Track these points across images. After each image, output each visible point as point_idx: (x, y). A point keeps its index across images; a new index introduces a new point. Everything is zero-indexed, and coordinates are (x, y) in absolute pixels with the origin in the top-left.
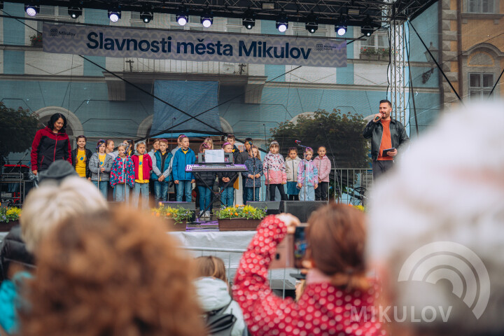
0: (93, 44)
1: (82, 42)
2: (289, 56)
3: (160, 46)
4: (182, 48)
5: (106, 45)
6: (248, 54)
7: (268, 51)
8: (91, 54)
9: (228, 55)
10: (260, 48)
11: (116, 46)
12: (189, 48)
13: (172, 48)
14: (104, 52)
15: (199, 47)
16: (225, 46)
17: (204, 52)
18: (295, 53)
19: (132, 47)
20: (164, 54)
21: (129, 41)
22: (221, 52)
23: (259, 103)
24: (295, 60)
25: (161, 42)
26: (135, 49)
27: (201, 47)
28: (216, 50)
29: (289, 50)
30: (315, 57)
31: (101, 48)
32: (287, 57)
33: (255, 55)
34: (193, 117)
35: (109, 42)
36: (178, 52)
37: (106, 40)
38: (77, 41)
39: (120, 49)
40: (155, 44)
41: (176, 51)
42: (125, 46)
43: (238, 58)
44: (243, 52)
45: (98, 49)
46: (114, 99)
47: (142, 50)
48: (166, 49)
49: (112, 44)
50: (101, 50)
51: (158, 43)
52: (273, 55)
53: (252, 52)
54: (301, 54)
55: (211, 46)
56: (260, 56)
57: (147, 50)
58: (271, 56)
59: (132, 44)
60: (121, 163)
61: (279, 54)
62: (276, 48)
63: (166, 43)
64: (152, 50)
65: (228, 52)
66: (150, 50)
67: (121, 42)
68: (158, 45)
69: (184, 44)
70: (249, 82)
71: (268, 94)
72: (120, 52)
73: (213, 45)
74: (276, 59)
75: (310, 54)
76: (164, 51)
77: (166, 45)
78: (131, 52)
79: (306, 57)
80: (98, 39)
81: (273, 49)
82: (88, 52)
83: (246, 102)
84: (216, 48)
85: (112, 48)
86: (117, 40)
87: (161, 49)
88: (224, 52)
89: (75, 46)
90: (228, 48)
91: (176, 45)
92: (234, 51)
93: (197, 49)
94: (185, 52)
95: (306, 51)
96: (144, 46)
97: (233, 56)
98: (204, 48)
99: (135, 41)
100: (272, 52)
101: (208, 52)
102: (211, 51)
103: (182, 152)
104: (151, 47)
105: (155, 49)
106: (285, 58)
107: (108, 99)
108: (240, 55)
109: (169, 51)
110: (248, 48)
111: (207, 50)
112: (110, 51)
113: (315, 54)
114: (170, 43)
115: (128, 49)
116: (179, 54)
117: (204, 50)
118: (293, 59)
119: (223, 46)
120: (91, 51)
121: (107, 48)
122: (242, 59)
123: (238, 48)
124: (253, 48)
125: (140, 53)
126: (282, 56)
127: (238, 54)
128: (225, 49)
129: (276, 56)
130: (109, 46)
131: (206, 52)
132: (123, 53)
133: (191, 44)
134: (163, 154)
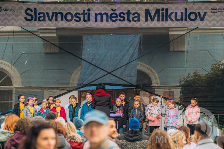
0: (29, 18)
1: (20, 17)
2: (188, 19)
3: (81, 16)
4: (99, 17)
5: (39, 18)
6: (152, 20)
7: (170, 16)
8: (28, 25)
9: (136, 21)
10: (163, 14)
11: (47, 18)
12: (105, 17)
13: (91, 17)
14: (38, 23)
15: (113, 16)
16: (134, 14)
17: (116, 20)
18: (193, 17)
19: (59, 18)
20: (85, 23)
21: (57, 14)
22: (131, 19)
24: (193, 22)
25: (82, 14)
26: (62, 20)
27: (114, 15)
29: (188, 14)
30: (210, 19)
31: (35, 20)
32: (186, 20)
33: (158, 20)
34: (109, 73)
35: (42, 15)
36: (96, 20)
37: (39, 14)
38: (17, 16)
39: (50, 20)
40: (78, 15)
41: (94, 20)
42: (54, 18)
43: (144, 23)
44: (149, 18)
45: (33, 22)
46: (49, 51)
47: (67, 20)
48: (86, 19)
49: (44, 17)
50: (36, 22)
51: (79, 14)
52: (174, 19)
53: (156, 18)
54: (198, 17)
55: (122, 15)
56: (163, 20)
57: (71, 20)
58: (172, 20)
59: (59, 16)
61: (179, 18)
62: (176, 13)
63: (86, 14)
64: (76, 20)
65: (136, 19)
66: (73, 20)
67: (50, 15)
68: (80, 16)
69: (100, 14)
70: (170, 33)
72: (50, 22)
73: (124, 14)
74: (176, 22)
75: (206, 17)
76: (85, 20)
77: (86, 15)
78: (59, 23)
79: (202, 19)
80: (33, 13)
81: (174, 14)
82: (25, 24)
83: (171, 50)
84: (126, 16)
85: (44, 20)
86: (47, 13)
87: (82, 19)
88: (133, 18)
89: (15, 20)
90: (136, 15)
91: (94, 15)
92: (141, 17)
93: (111, 17)
94: (102, 20)
95: (202, 14)
96: (69, 17)
97: (141, 22)
98: (117, 16)
99: (61, 14)
100: (173, 17)
101: (120, 20)
102: (122, 19)
103: (87, 104)
104: (75, 18)
105: (78, 19)
106: (184, 22)
108: (147, 20)
109: (89, 20)
110: (152, 15)
111: (119, 18)
112: (42, 22)
113: (210, 16)
114: (89, 14)
115: (56, 20)
116: (97, 23)
117: (117, 18)
118: (191, 22)
119: (132, 14)
120: (27, 23)
121: (40, 20)
122: (148, 24)
123: (144, 15)
124: (157, 15)
125: (66, 23)
126: (182, 20)
127: (144, 20)
128: (133, 16)
129: (177, 20)
130: (42, 19)
131: (118, 20)
132: (52, 23)
133: (106, 14)
134: (74, 107)
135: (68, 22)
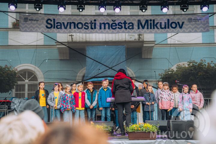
0: (49, 26)
1: (43, 25)
2: (170, 27)
3: (89, 25)
4: (103, 26)
5: (57, 26)
6: (143, 28)
7: (156, 25)
8: (48, 32)
9: (131, 29)
10: (151, 23)
11: (63, 27)
12: (107, 26)
13: (96, 26)
14: (56, 30)
15: (113, 25)
16: (129, 24)
17: (116, 28)
18: (174, 25)
19: (72, 27)
20: (92, 30)
21: (70, 23)
22: (127, 27)
23: (151, 58)
24: (174, 29)
25: (90, 23)
26: (75, 28)
27: (114, 25)
29: (170, 23)
30: (187, 27)
31: (54, 28)
32: (168, 28)
33: (148, 28)
34: (110, 68)
35: (59, 24)
36: (101, 28)
37: (57, 23)
38: (40, 25)
39: (66, 28)
40: (87, 24)
41: (99, 28)
42: (69, 26)
43: (137, 31)
44: (140, 26)
45: (52, 29)
46: (62, 58)
47: (79, 28)
48: (93, 27)
49: (61, 25)
51: (88, 24)
53: (146, 26)
54: (178, 26)
55: (120, 24)
56: (151, 28)
57: (81, 28)
58: (158, 28)
59: (72, 25)
60: (68, 97)
61: (163, 26)
62: (161, 23)
63: (93, 23)
64: (85, 28)
65: (131, 27)
66: (83, 28)
67: (66, 24)
68: (88, 25)
69: (104, 23)
70: (145, 45)
71: (156, 52)
72: (65, 30)
73: (122, 23)
74: (161, 30)
75: (184, 25)
76: (92, 28)
77: (93, 25)
78: (72, 30)
79: (181, 27)
80: (52, 23)
81: (159, 24)
82: (46, 31)
83: (143, 57)
84: (123, 25)
85: (61, 28)
86: (63, 23)
87: (90, 27)
88: (129, 27)
89: (39, 28)
90: (131, 24)
91: (99, 24)
92: (134, 26)
93: (112, 26)
94: (105, 28)
95: (181, 23)
96: (80, 26)
97: (134, 30)
98: (116, 25)
99: (74, 23)
100: (158, 25)
101: (119, 28)
102: (120, 27)
104: (84, 27)
105: (86, 27)
106: (167, 29)
107: (59, 58)
108: (139, 28)
109: (95, 28)
110: (143, 24)
111: (118, 26)
112: (60, 29)
113: (187, 25)
114: (95, 23)
115: (70, 28)
116: (101, 30)
117: (116, 27)
118: (172, 29)
119: (128, 23)
120: (48, 30)
121: (58, 28)
122: (140, 31)
123: (137, 24)
124: (146, 24)
125: (78, 30)
126: (165, 28)
127: (137, 28)
128: (129, 25)
129: (161, 28)
130: (59, 27)
131: (117, 28)
132: (67, 31)
133: (108, 24)
134: (91, 91)
135: (80, 30)
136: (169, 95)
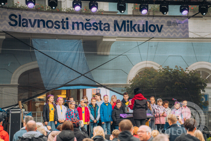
0: (13, 23)
1: (5, 22)
2: (148, 30)
3: (61, 24)
4: (76, 26)
5: (23, 23)
6: (120, 30)
7: (134, 28)
8: (12, 30)
9: (106, 30)
10: (128, 25)
11: (29, 25)
12: (80, 26)
13: (69, 26)
14: (22, 29)
16: (105, 24)
17: (90, 29)
18: (152, 28)
19: (41, 25)
20: (64, 30)
21: (39, 21)
22: (102, 28)
24: (152, 33)
25: (61, 22)
26: (44, 26)
27: (88, 25)
28: (99, 27)
29: (148, 26)
30: (166, 31)
31: (20, 26)
32: (147, 31)
33: (125, 31)
34: (82, 75)
35: (25, 21)
36: (73, 29)
37: (23, 20)
38: (2, 21)
39: (33, 26)
40: (57, 23)
42: (36, 24)
43: (113, 33)
44: (117, 28)
45: (17, 27)
47: (49, 27)
48: (65, 26)
49: (27, 23)
50: (20, 28)
51: (59, 22)
52: (137, 30)
53: (123, 28)
54: (157, 29)
55: (95, 25)
56: (128, 31)
57: (51, 27)
58: (135, 31)
59: (41, 23)
61: (141, 29)
62: (139, 25)
63: (65, 22)
64: (55, 28)
66: (54, 27)
67: (33, 21)
68: (59, 24)
69: (77, 23)
72: (32, 28)
73: (97, 24)
74: (139, 33)
75: (163, 29)
76: (63, 28)
77: (65, 24)
78: (41, 29)
79: (160, 31)
80: (17, 19)
81: (137, 26)
85: (27, 26)
86: (30, 20)
87: (61, 27)
88: (104, 28)
90: (107, 25)
91: (72, 24)
92: (111, 28)
93: (86, 26)
94: (78, 29)
95: (160, 27)
96: (50, 24)
97: (110, 32)
98: (91, 26)
99: (43, 21)
100: (136, 28)
102: (95, 28)
104: (55, 26)
105: (57, 27)
106: (145, 32)
108: (115, 30)
109: (68, 28)
110: (120, 25)
111: (92, 27)
112: (25, 28)
113: (166, 29)
114: (67, 23)
115: (39, 26)
116: (74, 31)
117: (91, 27)
119: (103, 24)
120: (12, 28)
121: (24, 26)
122: (116, 33)
123: (113, 25)
124: (123, 26)
125: (48, 30)
126: (143, 31)
127: (113, 30)
128: (104, 26)
129: (139, 31)
130: (25, 24)
131: (92, 29)
132: (34, 29)
133: (82, 23)
135: (50, 29)
136: (164, 110)
